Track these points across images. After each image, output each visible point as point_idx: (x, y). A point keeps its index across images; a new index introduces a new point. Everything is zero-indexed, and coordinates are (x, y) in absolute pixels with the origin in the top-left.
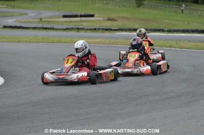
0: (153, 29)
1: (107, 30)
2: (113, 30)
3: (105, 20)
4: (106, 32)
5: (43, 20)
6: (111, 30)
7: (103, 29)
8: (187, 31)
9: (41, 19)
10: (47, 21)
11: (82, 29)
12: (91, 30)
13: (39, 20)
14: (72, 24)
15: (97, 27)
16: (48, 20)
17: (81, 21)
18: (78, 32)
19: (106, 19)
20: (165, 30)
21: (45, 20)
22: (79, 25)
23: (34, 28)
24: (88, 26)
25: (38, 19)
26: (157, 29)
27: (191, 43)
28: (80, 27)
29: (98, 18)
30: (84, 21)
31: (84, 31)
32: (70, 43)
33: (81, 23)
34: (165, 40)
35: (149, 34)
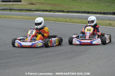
1: (28, 10)
2: (33, 11)
4: (28, 11)
6: (31, 10)
7: (26, 10)
8: (79, 12)
11: (13, 9)
12: (18, 10)
14: (7, 6)
15: (22, 9)
17: (13, 4)
18: (10, 11)
19: (29, 3)
20: (65, 11)
22: (11, 7)
24: (17, 8)
26: (60, 10)
27: (79, 20)
28: (12, 8)
29: (24, 3)
30: (15, 5)
31: (14, 11)
33: (13, 6)
34: (64, 18)
35: (54, 13)
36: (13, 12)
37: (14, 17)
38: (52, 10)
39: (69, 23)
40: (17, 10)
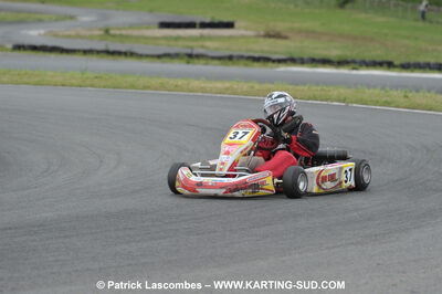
0: (367, 59)
1: (257, 60)
2: (274, 61)
3: (258, 36)
4: (256, 64)
5: (112, 32)
6: (267, 60)
7: (249, 58)
9: (107, 31)
10: (121, 36)
11: (199, 56)
12: (220, 58)
13: (102, 33)
14: (180, 43)
15: (235, 53)
16: (124, 32)
17: (202, 37)
18: (188, 63)
19: (262, 33)
20: (396, 63)
21: (118, 32)
22: (192, 48)
23: (86, 52)
24: (217, 49)
25: (100, 29)
26: (378, 60)
28: (196, 51)
29: (243, 32)
30: (210, 38)
31: (202, 61)
32: (156, 89)
33: (200, 43)
34: (383, 88)
35: (355, 72)
36: (198, 67)
37: (195, 83)
38: (349, 59)
39: (398, 107)
40: (213, 58)
